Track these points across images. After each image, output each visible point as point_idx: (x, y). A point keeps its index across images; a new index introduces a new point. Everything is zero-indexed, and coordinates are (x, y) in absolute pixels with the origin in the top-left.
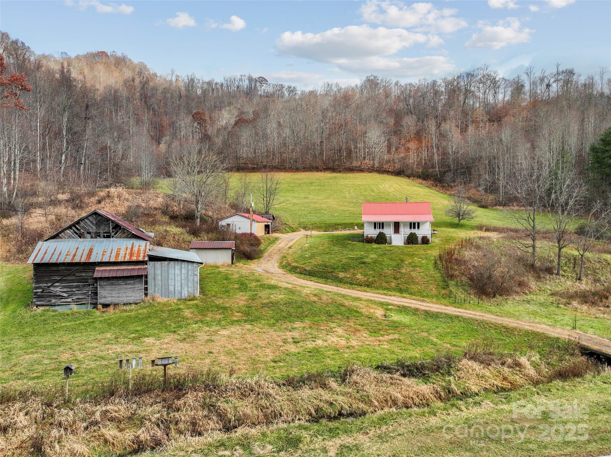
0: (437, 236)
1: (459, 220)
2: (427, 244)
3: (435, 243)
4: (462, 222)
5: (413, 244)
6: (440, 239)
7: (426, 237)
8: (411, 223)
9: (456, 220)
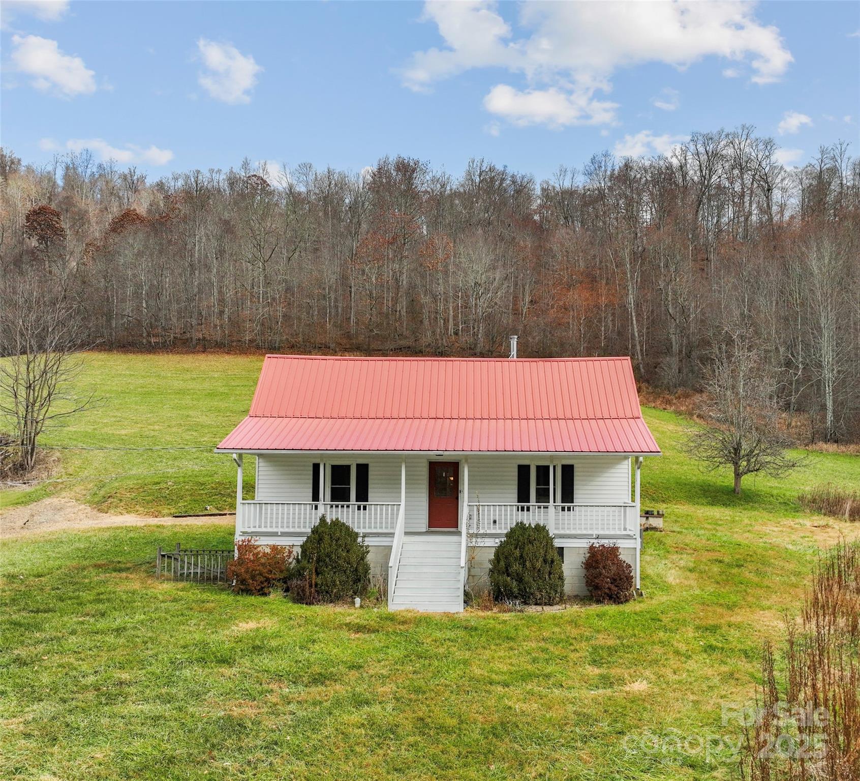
0: (669, 541)
1: (738, 475)
2: (616, 598)
3: (666, 588)
4: (747, 481)
5: (526, 598)
6: (686, 560)
7: (613, 551)
8: (523, 471)
9: (725, 475)
